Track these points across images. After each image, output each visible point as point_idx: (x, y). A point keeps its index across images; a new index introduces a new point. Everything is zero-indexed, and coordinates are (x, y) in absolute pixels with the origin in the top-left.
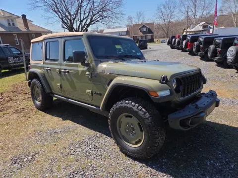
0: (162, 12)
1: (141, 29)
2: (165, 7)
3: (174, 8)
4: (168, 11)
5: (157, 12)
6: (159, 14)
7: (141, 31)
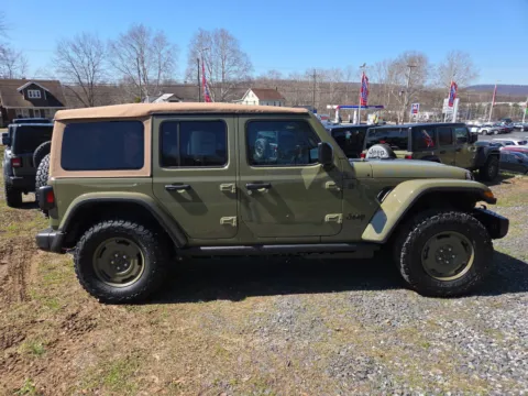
0: (70, 60)
1: (24, 91)
2: (76, 50)
3: (98, 55)
4: (86, 60)
5: (56, 57)
6: (63, 62)
7: (27, 98)
